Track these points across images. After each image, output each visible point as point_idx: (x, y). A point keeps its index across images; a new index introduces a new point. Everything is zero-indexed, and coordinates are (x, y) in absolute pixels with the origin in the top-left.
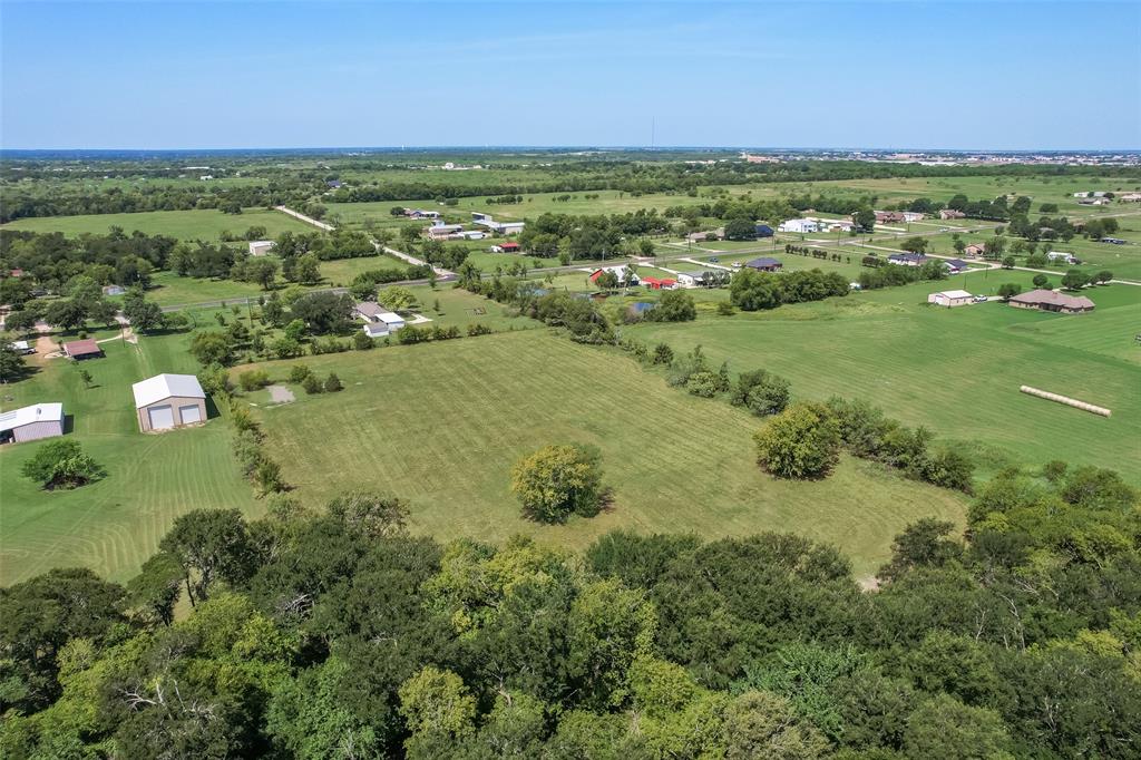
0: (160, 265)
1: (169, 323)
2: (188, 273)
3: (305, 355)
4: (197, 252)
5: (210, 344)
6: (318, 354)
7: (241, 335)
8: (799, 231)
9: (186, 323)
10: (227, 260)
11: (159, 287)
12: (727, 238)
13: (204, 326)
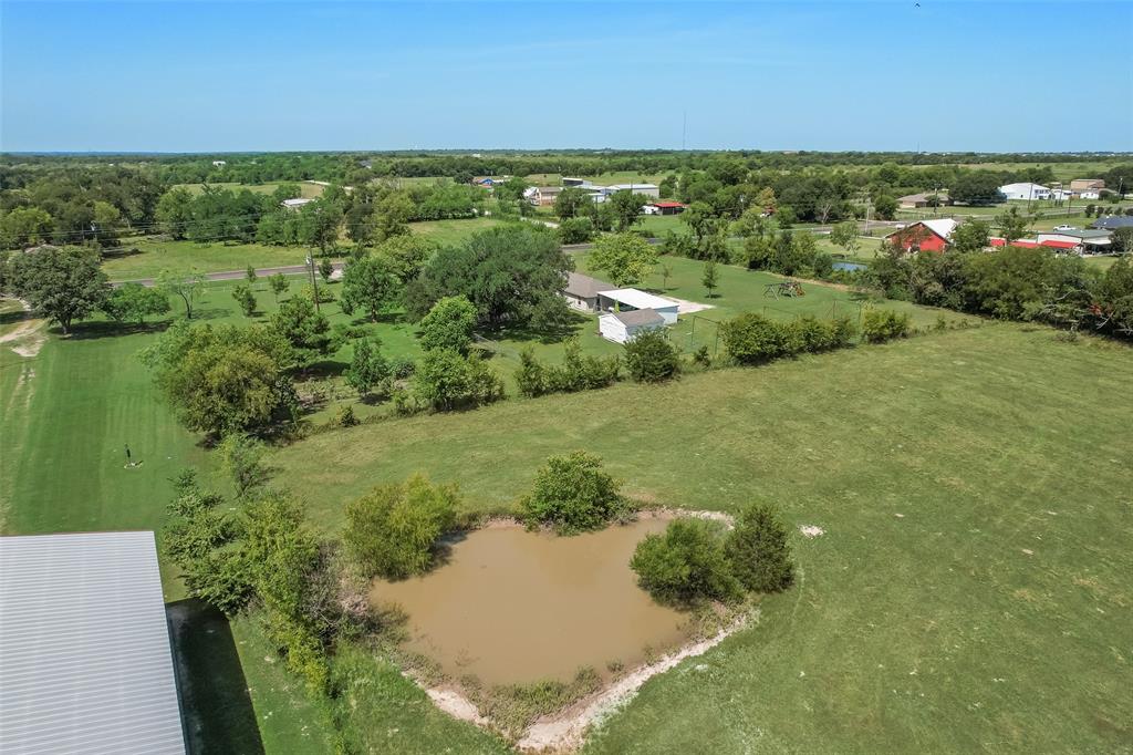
0: (145, 224)
1: (125, 308)
2: (187, 235)
3: (502, 397)
4: (201, 200)
5: (223, 369)
6: (538, 392)
7: (312, 338)
8: (1026, 198)
9: (166, 308)
10: (251, 211)
11: (136, 252)
12: (950, 203)
13: (209, 316)
